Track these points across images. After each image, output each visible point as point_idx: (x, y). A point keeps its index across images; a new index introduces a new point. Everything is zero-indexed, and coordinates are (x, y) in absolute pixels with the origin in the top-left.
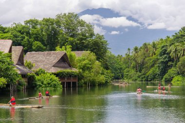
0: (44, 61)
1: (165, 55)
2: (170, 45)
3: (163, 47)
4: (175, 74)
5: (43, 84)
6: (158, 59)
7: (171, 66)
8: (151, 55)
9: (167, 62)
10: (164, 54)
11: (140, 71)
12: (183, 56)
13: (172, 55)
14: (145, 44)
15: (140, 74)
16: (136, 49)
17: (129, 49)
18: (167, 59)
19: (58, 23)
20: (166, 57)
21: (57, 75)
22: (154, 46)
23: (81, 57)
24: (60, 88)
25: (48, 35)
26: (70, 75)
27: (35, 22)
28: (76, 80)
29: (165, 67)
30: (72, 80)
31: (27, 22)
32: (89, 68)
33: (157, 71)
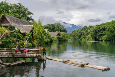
2: (81, 31)
3: (79, 31)
4: (83, 38)
6: (78, 34)
7: (82, 36)
10: (80, 33)
12: (85, 33)
13: (82, 33)
15: (73, 38)
16: (72, 32)
21: (57, 38)
22: (77, 31)
23: (62, 34)
24: (58, 41)
25: (52, 28)
26: (60, 38)
27: (49, 25)
28: (61, 39)
29: (80, 36)
30: (60, 39)
31: (47, 25)
32: (64, 36)
33: (78, 37)
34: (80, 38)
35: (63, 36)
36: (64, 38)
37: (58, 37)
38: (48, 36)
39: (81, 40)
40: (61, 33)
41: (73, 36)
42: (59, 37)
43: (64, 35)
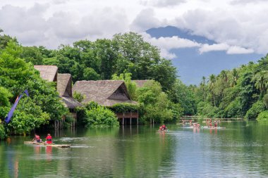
0: (97, 92)
1: (249, 86)
2: (256, 73)
3: (246, 75)
4: (261, 109)
5: (95, 120)
6: (240, 91)
7: (256, 99)
8: (231, 85)
9: (251, 94)
10: (247, 84)
11: (218, 105)
13: (258, 85)
14: (224, 72)
15: (217, 109)
16: (212, 77)
17: (204, 78)
18: (251, 91)
19: (115, 45)
20: (250, 88)
21: (113, 109)
22: (235, 74)
23: (143, 88)
24: (116, 126)
25: (103, 60)
26: (129, 110)
27: (86, 44)
28: (136, 116)
29: (249, 101)
30: (131, 116)
31: (77, 44)
32: (152, 102)
33: (239, 105)
34: (250, 111)
35: (147, 101)
36: (149, 107)
37: (115, 103)
38: (47, 99)
39: (253, 118)
40: (138, 85)
41: (217, 100)
42: (127, 104)
43: (149, 93)
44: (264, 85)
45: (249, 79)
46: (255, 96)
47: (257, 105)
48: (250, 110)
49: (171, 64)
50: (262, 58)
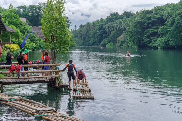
0: (39, 33)
1: (102, 30)
2: (105, 24)
3: (100, 25)
4: (108, 41)
5: (40, 47)
8: (92, 30)
9: (103, 34)
10: (101, 30)
11: (84, 40)
12: (113, 31)
13: (106, 30)
14: (88, 23)
16: (81, 26)
17: (75, 26)
18: (102, 33)
20: (102, 31)
22: (94, 24)
25: (33, 16)
27: (24, 8)
29: (102, 37)
31: (19, 8)
33: (97, 40)
39: (104, 46)
44: (109, 30)
45: (102, 27)
46: (104, 35)
47: (106, 40)
48: (102, 42)
49: (68, 19)
50: (107, 17)
